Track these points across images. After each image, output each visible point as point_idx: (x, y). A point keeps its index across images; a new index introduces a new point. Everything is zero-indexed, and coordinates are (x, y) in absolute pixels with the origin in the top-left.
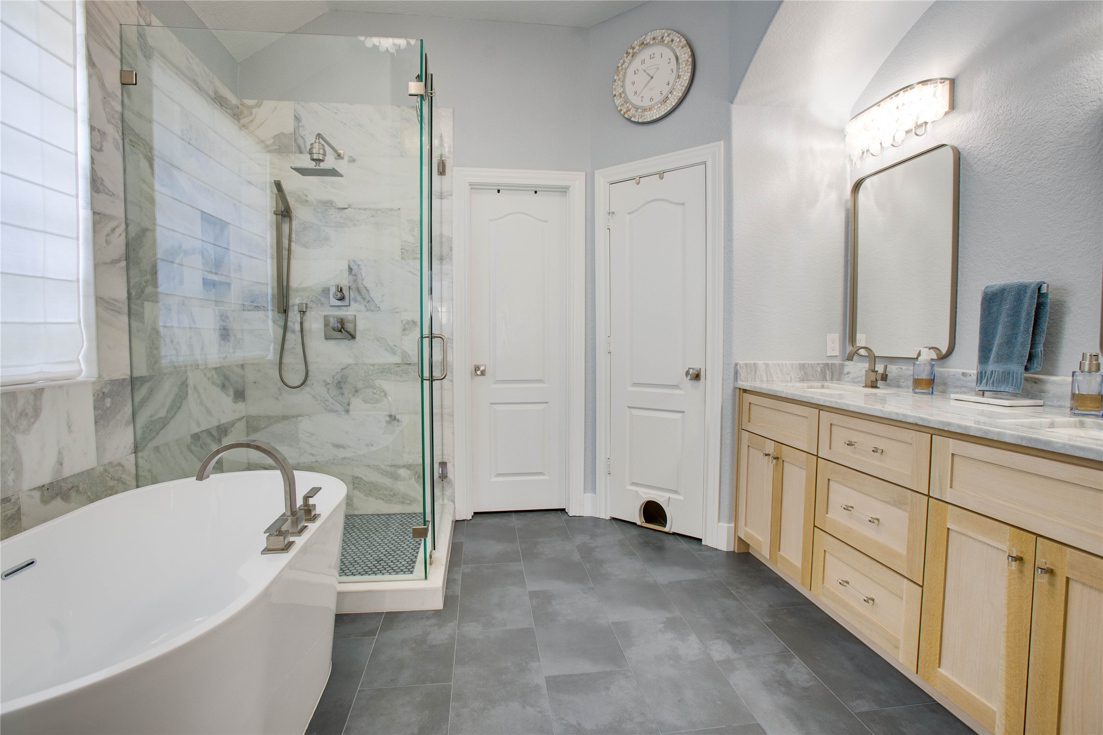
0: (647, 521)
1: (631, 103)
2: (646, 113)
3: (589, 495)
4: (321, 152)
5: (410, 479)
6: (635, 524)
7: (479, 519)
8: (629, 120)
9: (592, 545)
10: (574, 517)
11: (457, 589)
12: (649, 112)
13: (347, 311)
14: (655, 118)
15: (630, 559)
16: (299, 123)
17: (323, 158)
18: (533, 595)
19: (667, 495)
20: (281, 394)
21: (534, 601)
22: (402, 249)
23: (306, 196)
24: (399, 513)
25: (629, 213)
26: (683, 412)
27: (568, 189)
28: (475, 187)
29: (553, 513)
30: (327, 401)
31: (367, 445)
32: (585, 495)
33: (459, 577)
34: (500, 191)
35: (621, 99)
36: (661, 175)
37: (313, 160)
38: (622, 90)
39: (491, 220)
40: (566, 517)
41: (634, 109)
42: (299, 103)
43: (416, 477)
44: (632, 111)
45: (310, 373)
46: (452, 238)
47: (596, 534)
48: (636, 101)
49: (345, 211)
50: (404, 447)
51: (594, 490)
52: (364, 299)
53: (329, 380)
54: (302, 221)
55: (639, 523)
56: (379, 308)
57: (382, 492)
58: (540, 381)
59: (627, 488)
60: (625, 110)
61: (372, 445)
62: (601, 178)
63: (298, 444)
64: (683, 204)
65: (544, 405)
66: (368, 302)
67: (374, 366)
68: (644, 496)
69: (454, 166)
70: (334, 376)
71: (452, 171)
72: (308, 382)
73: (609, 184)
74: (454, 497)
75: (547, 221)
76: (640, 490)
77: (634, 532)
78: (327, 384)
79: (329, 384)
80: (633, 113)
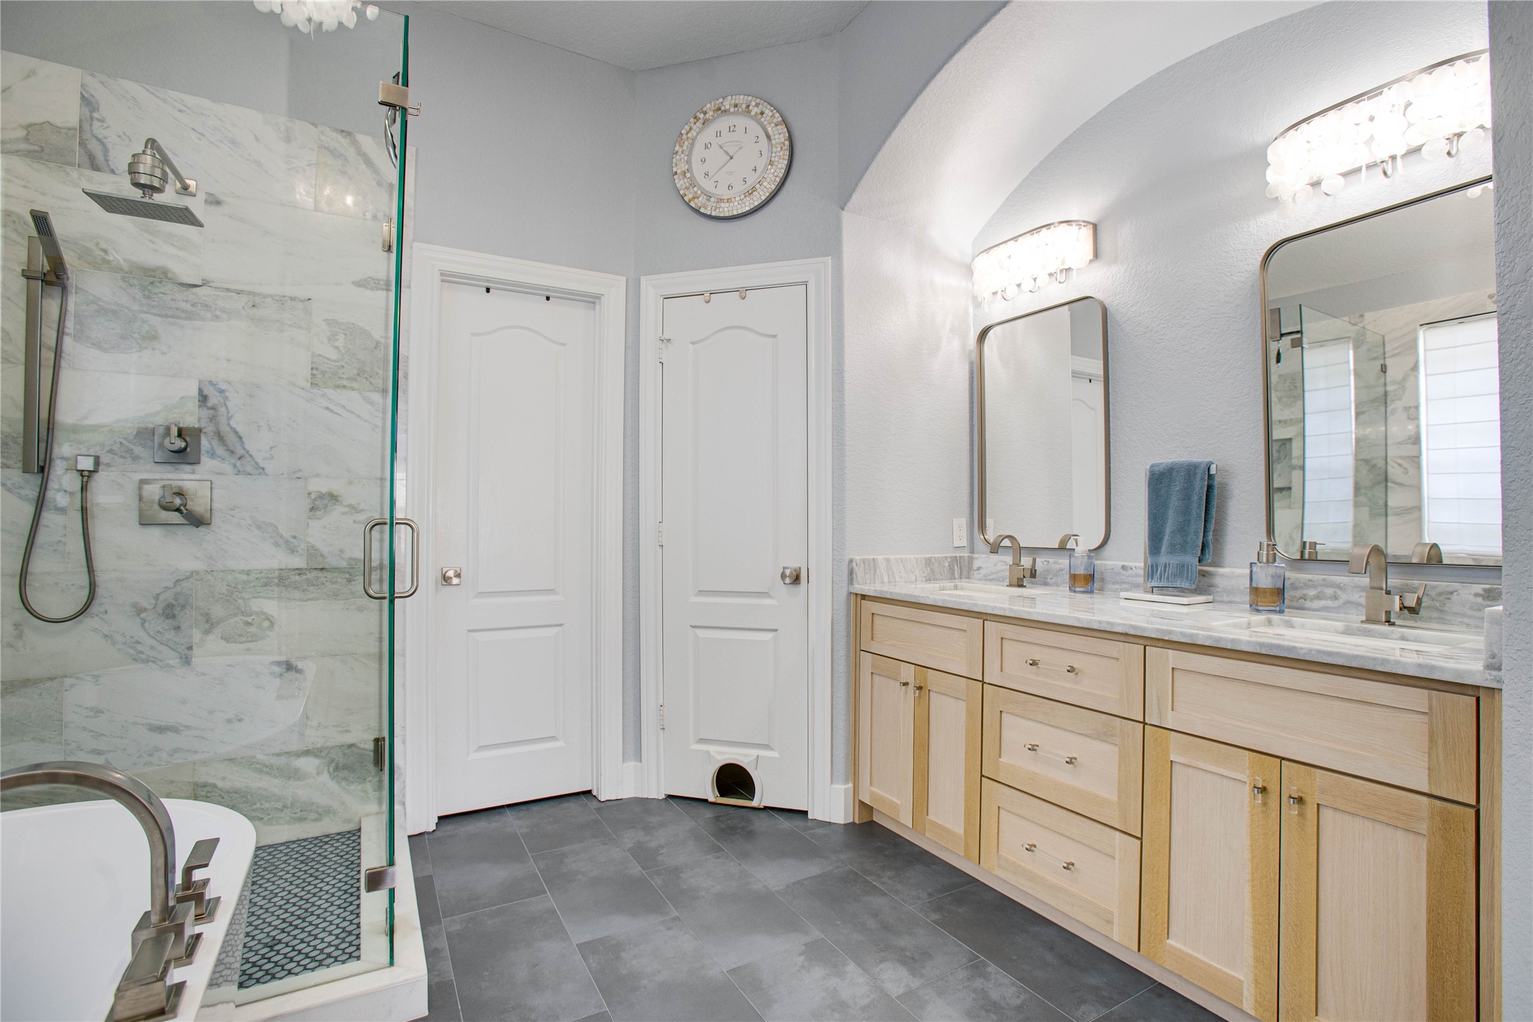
0: (723, 794)
1: (700, 188)
2: (723, 205)
3: (632, 764)
4: (158, 173)
5: (318, 774)
6: (706, 801)
7: (449, 828)
8: (697, 211)
9: (653, 844)
10: (608, 802)
11: (447, 966)
12: (727, 205)
13: (193, 473)
14: (735, 213)
15: (718, 858)
16: (91, 112)
17: (160, 185)
18: (587, 949)
19: (754, 752)
20: (20, 636)
21: (591, 961)
22: (312, 369)
23: (105, 251)
24: (294, 839)
25: (693, 343)
26: (776, 630)
27: (599, 298)
28: (448, 278)
29: (573, 799)
30: (139, 643)
31: (229, 721)
32: (625, 765)
33: (443, 943)
34: (491, 290)
35: (685, 180)
36: (743, 292)
37: (137, 185)
38: (687, 167)
39: (474, 334)
40: (595, 804)
41: (705, 197)
42: (93, 75)
43: (331, 769)
44: (701, 199)
45: (100, 591)
46: (407, 357)
47: (651, 825)
48: (708, 185)
49: (195, 290)
50: (307, 718)
51: (638, 756)
52: (232, 452)
53: (145, 603)
54: (91, 298)
55: (711, 799)
56: (263, 469)
57: (258, 805)
58: (552, 591)
59: (691, 748)
60: (691, 196)
61: (240, 720)
62: (651, 289)
63: (61, 734)
64: (775, 336)
65: (557, 629)
66: (240, 458)
67: (248, 575)
68: (719, 758)
69: (414, 240)
70: (158, 595)
71: (411, 248)
72: (94, 609)
73: (662, 298)
74: (404, 795)
75: (563, 344)
76: (712, 749)
77: (708, 814)
78: (139, 610)
79: (145, 610)
80: (703, 201)
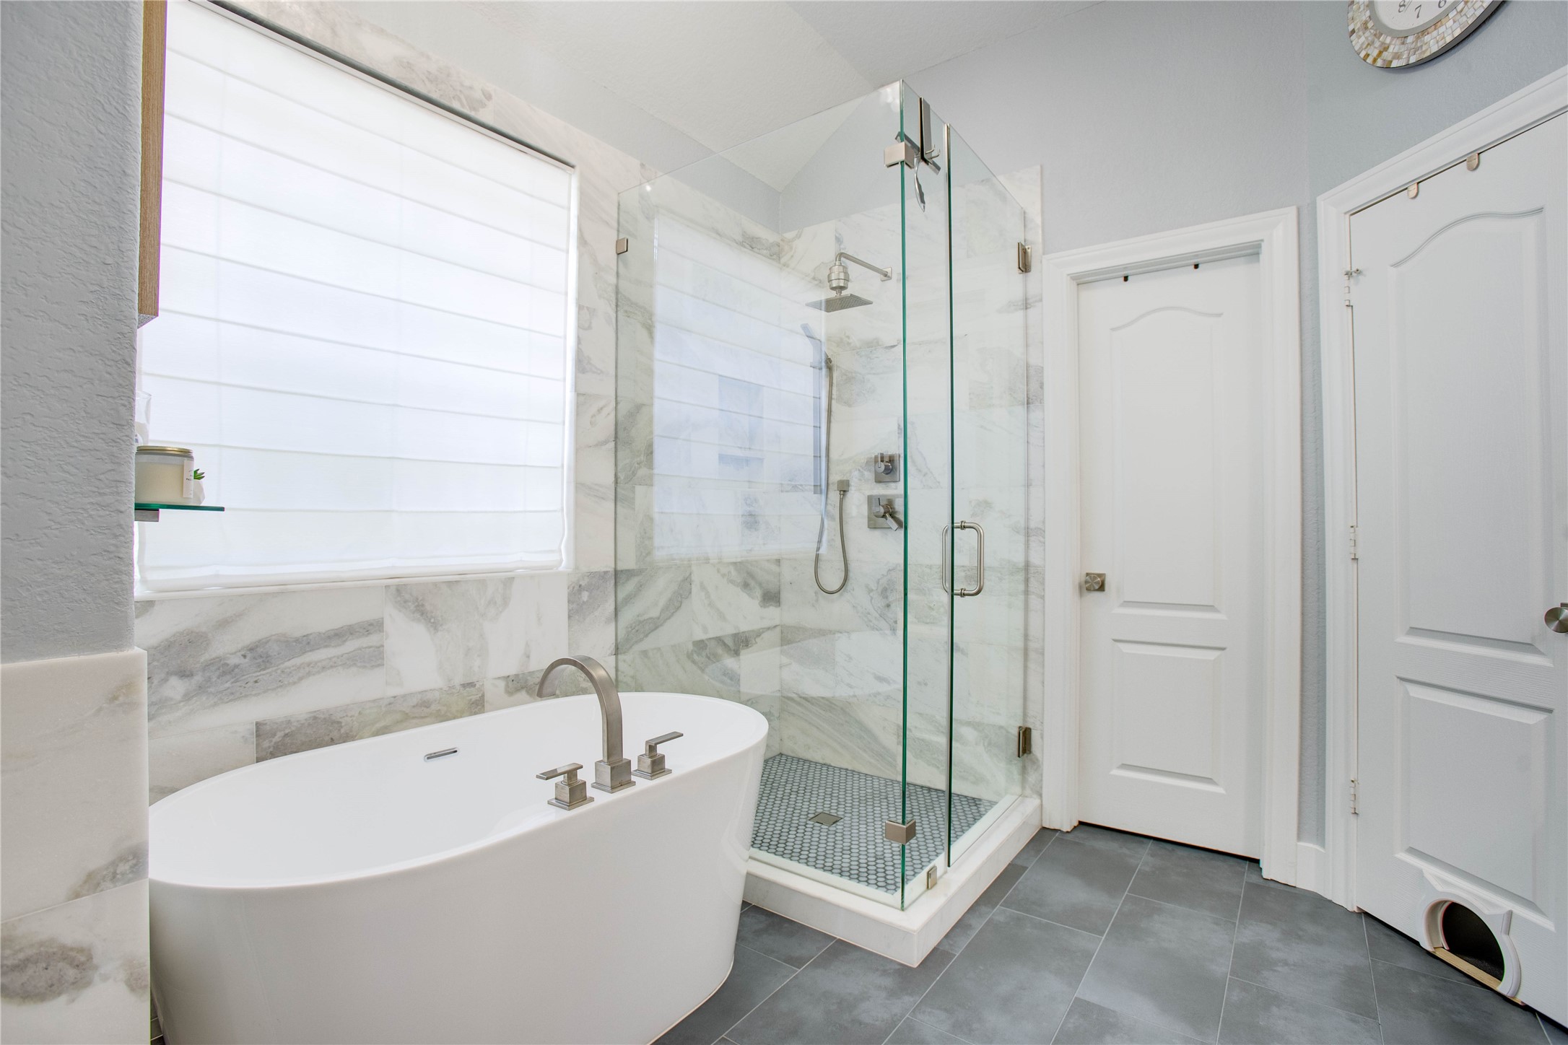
1: (1391, 32)
2: (1427, 38)
3: (1310, 846)
4: (842, 276)
5: (976, 744)
6: (1417, 943)
7: (1082, 835)
8: (1387, 68)
9: (1275, 955)
10: (1272, 885)
12: (1435, 33)
13: (896, 489)
14: (1449, 39)
16: (840, 245)
17: (844, 283)
18: (1081, 1007)
19: (1507, 905)
20: (817, 600)
21: (1072, 1021)
22: (970, 394)
23: (848, 337)
25: (1396, 265)
26: (1550, 711)
27: (1259, 246)
28: (1082, 281)
29: (1232, 861)
30: (869, 614)
31: (919, 683)
32: (1301, 844)
33: (978, 924)
34: (1129, 278)
35: (1367, 34)
36: (1473, 160)
37: (833, 289)
38: (1368, 13)
39: (1113, 329)
40: (1254, 878)
41: (1398, 42)
42: (840, 221)
43: (986, 744)
44: (1391, 48)
45: (851, 574)
46: (1042, 368)
47: (1301, 933)
48: (1406, 22)
49: (893, 349)
50: (969, 694)
51: (1320, 837)
52: (920, 471)
53: (873, 586)
54: (843, 371)
55: (1426, 944)
56: (939, 482)
57: (936, 756)
58: (1210, 608)
59: (1396, 855)
60: (1375, 53)
61: (926, 684)
62: (1332, 207)
63: (834, 669)
64: (1540, 210)
65: (1217, 653)
66: (924, 475)
67: (931, 569)
68: (1440, 888)
69: (1044, 254)
70: (879, 580)
71: (1041, 262)
72: (849, 585)
73: (1348, 215)
74: (1041, 787)
75: (1219, 315)
76: (1430, 871)
77: (1408, 961)
78: (870, 591)
79: (872, 590)
80: (1395, 51)
